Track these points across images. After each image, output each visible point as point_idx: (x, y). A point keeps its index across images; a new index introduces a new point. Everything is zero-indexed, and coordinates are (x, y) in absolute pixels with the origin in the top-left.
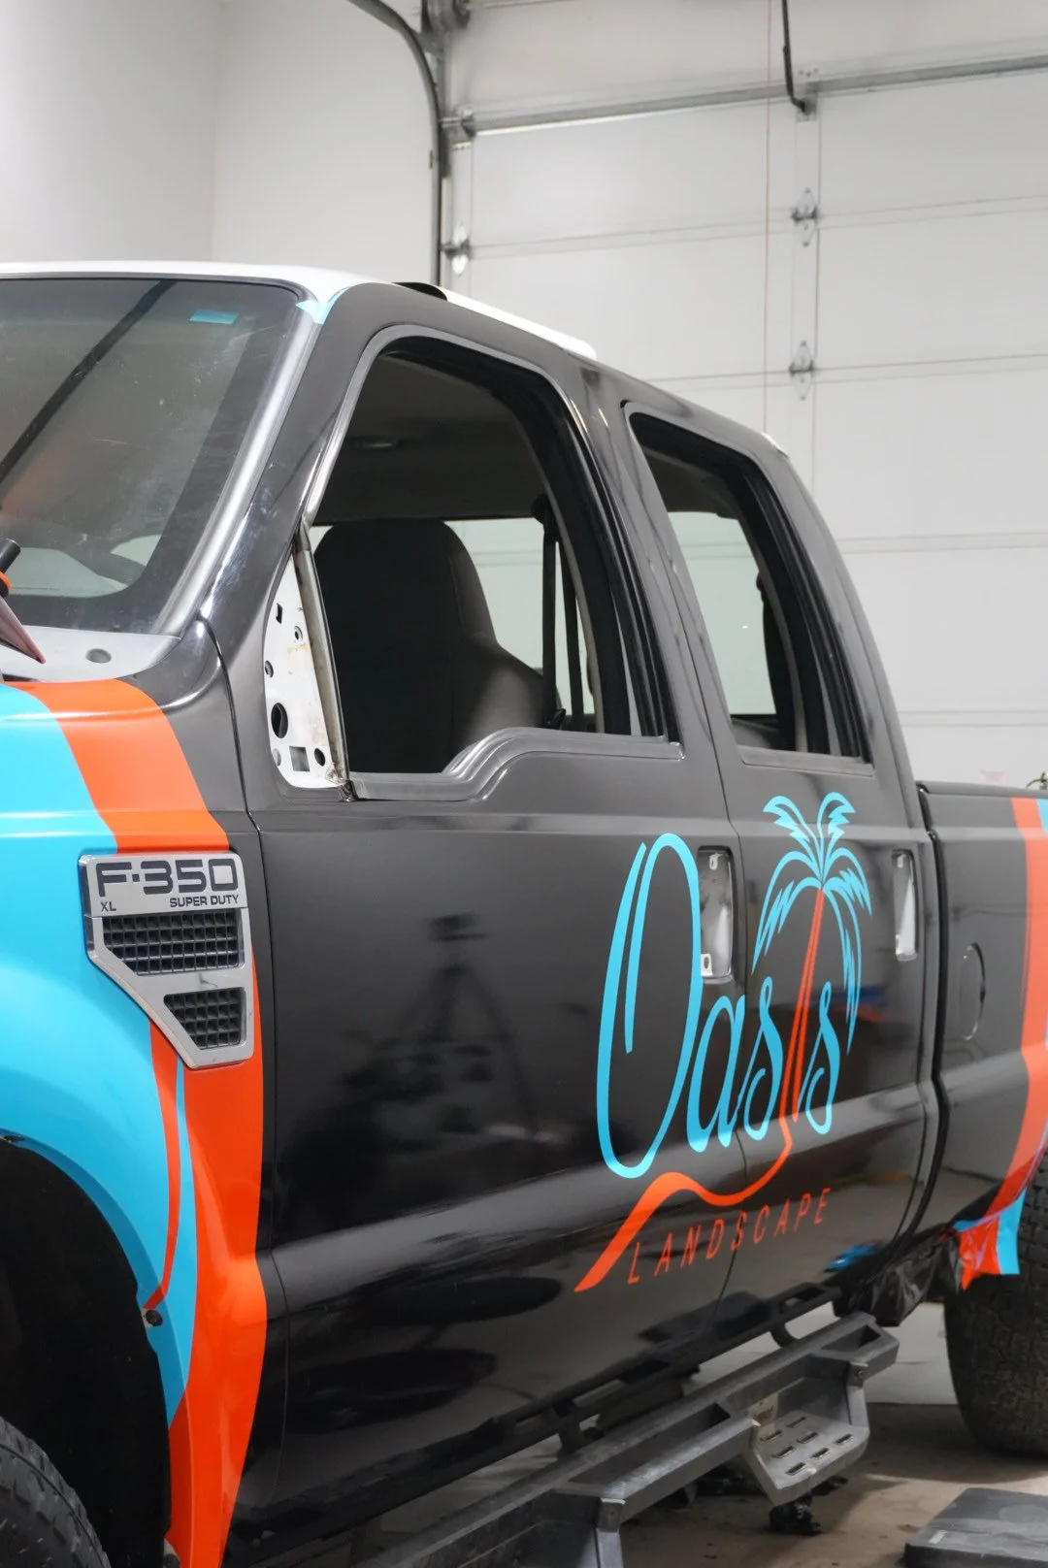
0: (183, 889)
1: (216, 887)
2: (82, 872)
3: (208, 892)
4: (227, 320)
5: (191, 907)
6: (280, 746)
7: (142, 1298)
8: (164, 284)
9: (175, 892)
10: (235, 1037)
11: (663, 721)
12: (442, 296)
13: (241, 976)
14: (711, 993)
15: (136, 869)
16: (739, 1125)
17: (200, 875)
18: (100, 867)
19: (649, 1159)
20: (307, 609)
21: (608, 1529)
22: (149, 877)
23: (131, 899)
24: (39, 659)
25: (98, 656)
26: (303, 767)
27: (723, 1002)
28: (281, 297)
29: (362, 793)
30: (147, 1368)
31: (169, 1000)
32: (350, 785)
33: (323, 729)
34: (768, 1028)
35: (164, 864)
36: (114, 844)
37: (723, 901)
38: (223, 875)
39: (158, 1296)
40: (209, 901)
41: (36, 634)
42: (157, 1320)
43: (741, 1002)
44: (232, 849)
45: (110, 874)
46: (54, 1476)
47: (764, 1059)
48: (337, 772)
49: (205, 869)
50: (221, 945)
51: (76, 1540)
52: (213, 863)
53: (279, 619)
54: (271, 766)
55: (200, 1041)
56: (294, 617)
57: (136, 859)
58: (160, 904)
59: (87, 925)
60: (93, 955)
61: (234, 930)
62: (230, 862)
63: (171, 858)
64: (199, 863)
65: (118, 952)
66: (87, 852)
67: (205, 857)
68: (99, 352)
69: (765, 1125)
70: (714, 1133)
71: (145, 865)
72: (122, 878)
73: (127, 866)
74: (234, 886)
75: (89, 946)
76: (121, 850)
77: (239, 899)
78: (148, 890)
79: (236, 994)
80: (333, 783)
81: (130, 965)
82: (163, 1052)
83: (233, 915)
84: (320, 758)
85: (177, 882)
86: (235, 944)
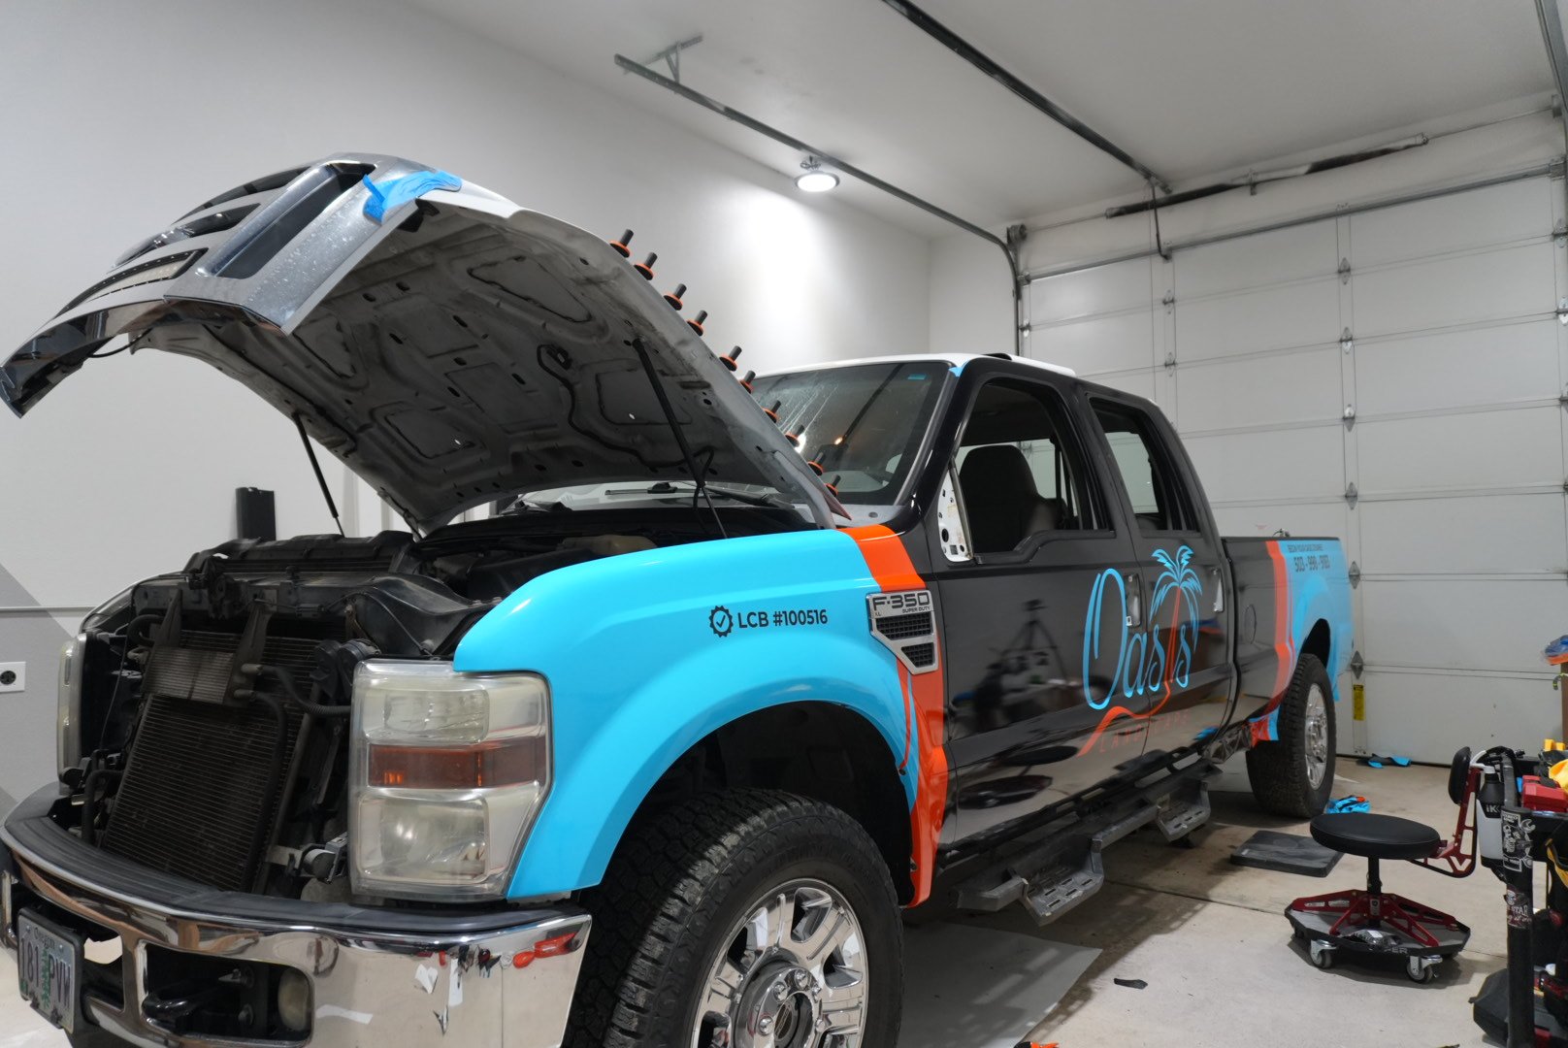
0: (907, 605)
1: (921, 604)
2: (867, 601)
3: (918, 606)
4: (922, 378)
5: (911, 612)
6: (946, 546)
7: (898, 764)
8: (900, 365)
9: (904, 607)
10: (931, 662)
11: (1107, 523)
12: (1009, 358)
13: (933, 638)
15: (889, 599)
16: (1146, 685)
17: (914, 600)
18: (874, 599)
19: (1106, 702)
20: (955, 490)
21: (1096, 851)
22: (894, 602)
23: (887, 611)
24: (850, 519)
25: (872, 515)
26: (954, 551)
27: (1137, 636)
28: (942, 367)
29: (980, 562)
30: (900, 791)
31: (903, 649)
32: (974, 559)
33: (963, 537)
34: (1157, 645)
35: (900, 597)
36: (880, 590)
37: (1135, 594)
38: (923, 599)
39: (904, 764)
40: (918, 610)
41: (846, 508)
42: (903, 773)
43: (1145, 636)
44: (927, 589)
45: (877, 601)
46: (865, 834)
47: (1156, 658)
48: (969, 554)
49: (916, 597)
50: (924, 626)
51: (874, 860)
52: (919, 594)
53: (944, 495)
54: (942, 553)
55: (917, 665)
56: (950, 494)
57: (888, 596)
58: (898, 612)
59: (870, 622)
60: (873, 633)
61: (929, 620)
62: (926, 594)
63: (902, 594)
64: (913, 595)
65: (882, 632)
66: (869, 594)
67: (916, 593)
68: (878, 392)
69: (1158, 685)
70: (1136, 688)
71: (892, 597)
72: (883, 603)
73: (885, 598)
74: (928, 603)
75: (871, 629)
76: (883, 592)
77: (931, 608)
78: (894, 607)
79: (931, 645)
80: (967, 559)
81: (888, 636)
82: (902, 668)
83: (928, 614)
84: (962, 548)
85: (905, 603)
86: (929, 626)
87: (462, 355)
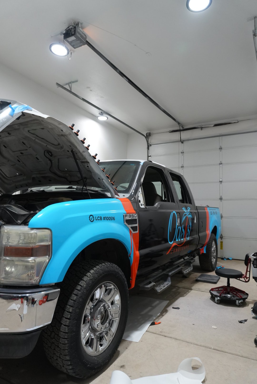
0: (132, 217)
1: (135, 217)
2: (124, 215)
3: (134, 217)
4: (134, 165)
5: (133, 219)
6: (140, 204)
7: (129, 255)
8: (126, 162)
9: (131, 217)
10: (137, 231)
11: (173, 201)
12: (152, 162)
13: (137, 225)
14: (178, 226)
15: (128, 215)
16: (181, 239)
17: (133, 216)
18: (125, 215)
19: (173, 242)
20: (142, 191)
21: (169, 277)
22: (129, 216)
23: (128, 218)
24: (119, 196)
25: (124, 196)
26: (142, 206)
27: (179, 227)
28: (139, 163)
29: (147, 208)
30: (129, 261)
31: (131, 227)
32: (146, 207)
33: (143, 202)
34: (183, 230)
35: (130, 215)
37: (179, 218)
38: (135, 216)
39: (130, 254)
40: (134, 218)
41: (119, 194)
42: (130, 257)
43: (181, 227)
44: (136, 213)
45: (126, 216)
46: (121, 271)
47: (183, 232)
48: (145, 206)
49: (134, 215)
50: (135, 222)
51: (123, 277)
52: (135, 215)
53: (139, 192)
54: (139, 205)
55: (134, 231)
56: (141, 192)
57: (128, 214)
58: (130, 218)
59: (124, 220)
60: (125, 223)
61: (136, 221)
62: (136, 215)
63: (131, 214)
64: (133, 215)
65: (127, 223)
66: (124, 214)
67: (134, 214)
68: (120, 168)
69: (183, 239)
70: (178, 240)
71: (129, 215)
72: (127, 216)
73: (127, 215)
74: (136, 217)
75: (124, 222)
76: (127, 213)
77: (137, 218)
78: (129, 217)
79: (137, 227)
80: (144, 207)
81: (128, 224)
82: (130, 232)
83: (136, 219)
84: (143, 205)
85: (132, 216)
86: (136, 222)
87: (22, 152)
